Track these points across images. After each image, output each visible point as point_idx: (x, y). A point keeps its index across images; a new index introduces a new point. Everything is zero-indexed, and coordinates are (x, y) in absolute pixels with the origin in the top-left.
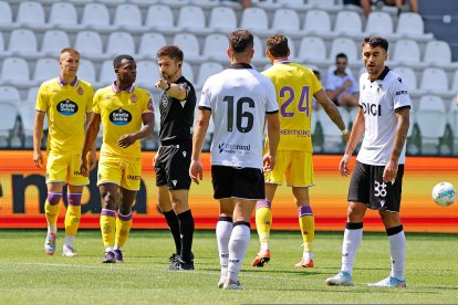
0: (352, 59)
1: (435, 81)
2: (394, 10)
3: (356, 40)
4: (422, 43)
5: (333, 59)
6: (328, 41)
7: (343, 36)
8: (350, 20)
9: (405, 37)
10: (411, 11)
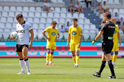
0: (70, 23)
1: (87, 27)
2: (78, 13)
3: (71, 19)
4: (84, 19)
5: (66, 23)
6: (65, 19)
7: (68, 18)
8: (69, 15)
9: (81, 18)
10: (82, 13)
